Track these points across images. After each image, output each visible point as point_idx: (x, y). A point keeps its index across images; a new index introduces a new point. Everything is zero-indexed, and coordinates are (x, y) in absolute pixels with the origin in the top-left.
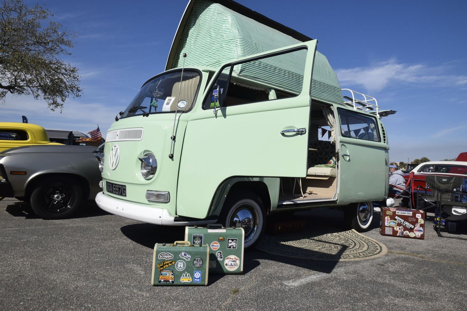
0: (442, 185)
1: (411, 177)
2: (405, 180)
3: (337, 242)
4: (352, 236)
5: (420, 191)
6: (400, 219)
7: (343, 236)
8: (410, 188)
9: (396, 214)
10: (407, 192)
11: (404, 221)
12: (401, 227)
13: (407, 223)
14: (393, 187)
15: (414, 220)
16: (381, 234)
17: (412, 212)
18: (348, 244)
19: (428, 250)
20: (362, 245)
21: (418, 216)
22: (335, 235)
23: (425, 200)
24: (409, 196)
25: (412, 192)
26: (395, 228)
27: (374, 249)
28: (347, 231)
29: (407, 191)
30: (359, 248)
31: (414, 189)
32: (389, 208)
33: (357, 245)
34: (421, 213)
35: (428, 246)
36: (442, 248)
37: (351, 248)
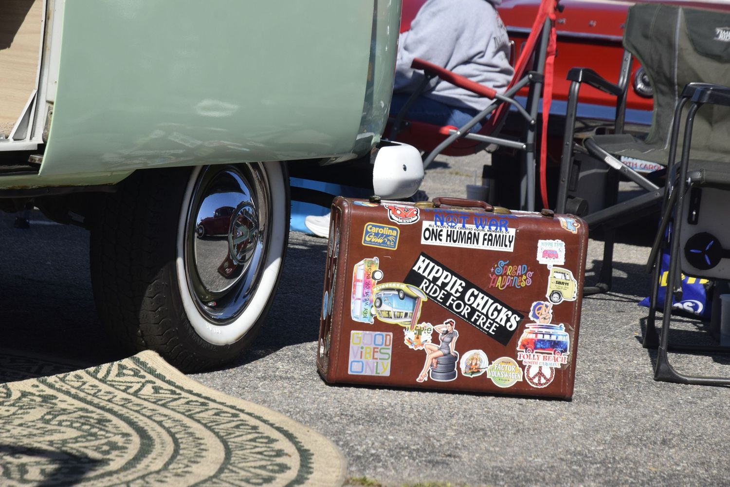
0: (714, 65)
1: (545, 14)
2: (511, 35)
3: (30, 435)
4: (136, 394)
5: (585, 110)
6: (444, 276)
7: (75, 397)
8: (531, 84)
9: (423, 242)
10: (519, 114)
11: (465, 290)
12: (441, 328)
13: (481, 301)
14: (433, 81)
15: (525, 281)
16: (323, 379)
17: (512, 232)
18: (97, 449)
19: (584, 458)
20: (188, 449)
21: (547, 254)
22: (24, 394)
23: (611, 161)
24: (524, 140)
25: (540, 116)
26: (409, 335)
27: (263, 467)
28: (105, 367)
29: (518, 105)
30: (166, 466)
31: (555, 97)
32: (384, 203)
33: (157, 447)
34: (565, 236)
35: (586, 435)
36: (664, 442)
37: (117, 472)
